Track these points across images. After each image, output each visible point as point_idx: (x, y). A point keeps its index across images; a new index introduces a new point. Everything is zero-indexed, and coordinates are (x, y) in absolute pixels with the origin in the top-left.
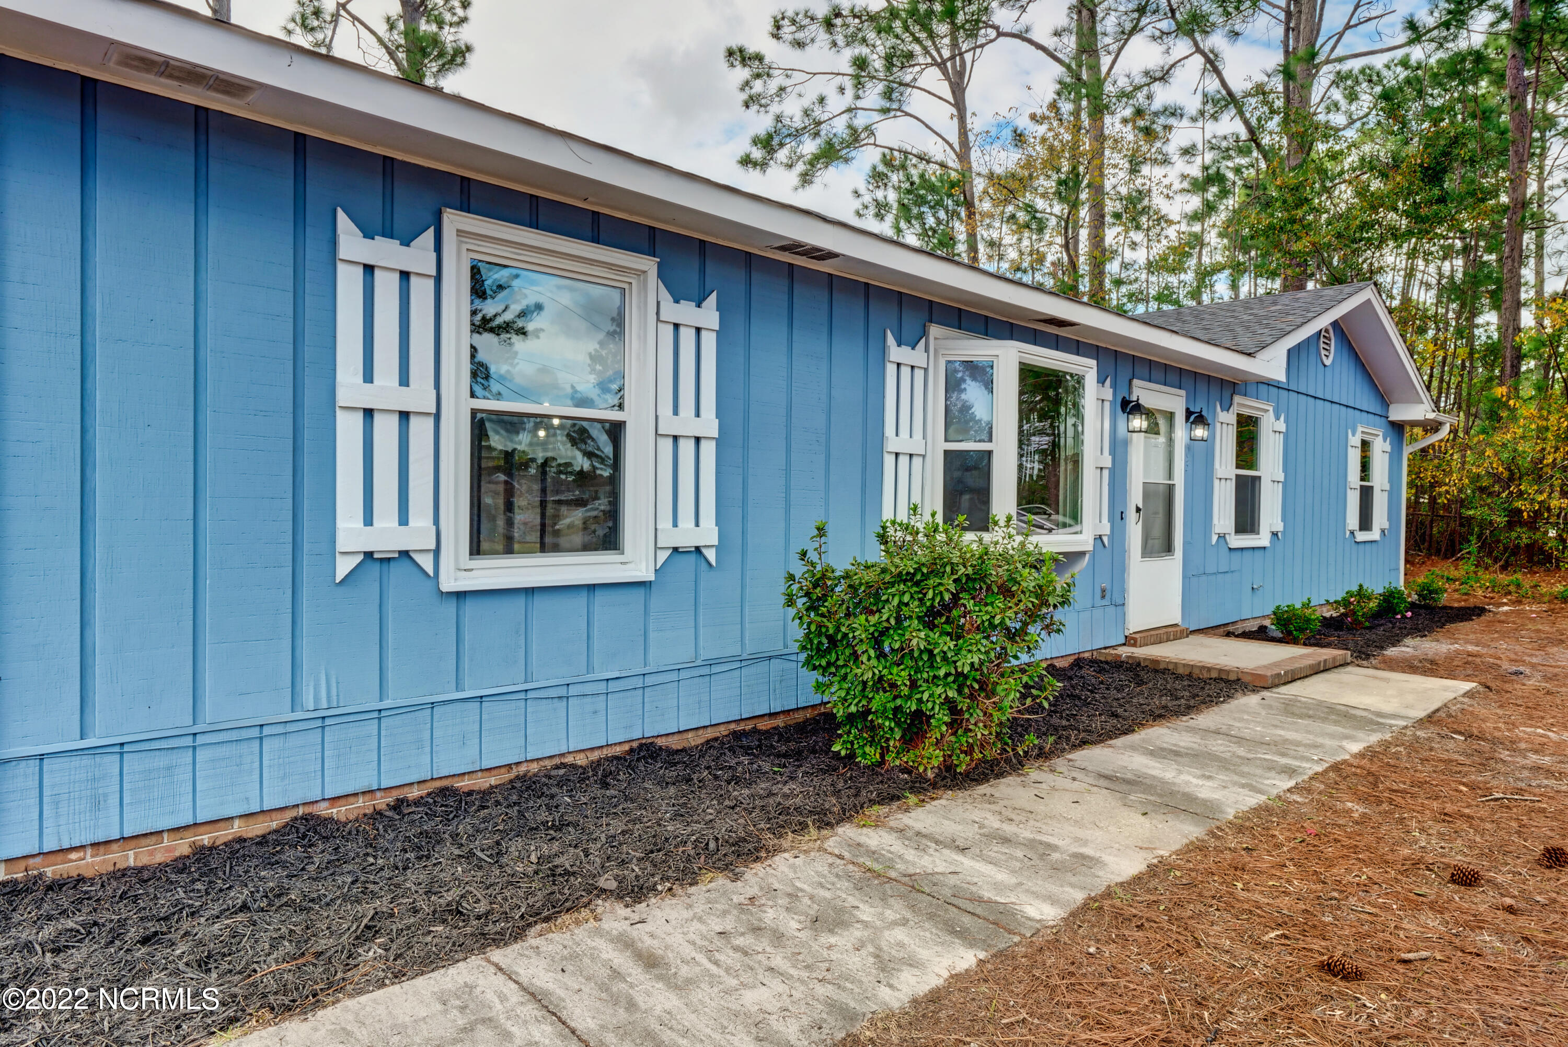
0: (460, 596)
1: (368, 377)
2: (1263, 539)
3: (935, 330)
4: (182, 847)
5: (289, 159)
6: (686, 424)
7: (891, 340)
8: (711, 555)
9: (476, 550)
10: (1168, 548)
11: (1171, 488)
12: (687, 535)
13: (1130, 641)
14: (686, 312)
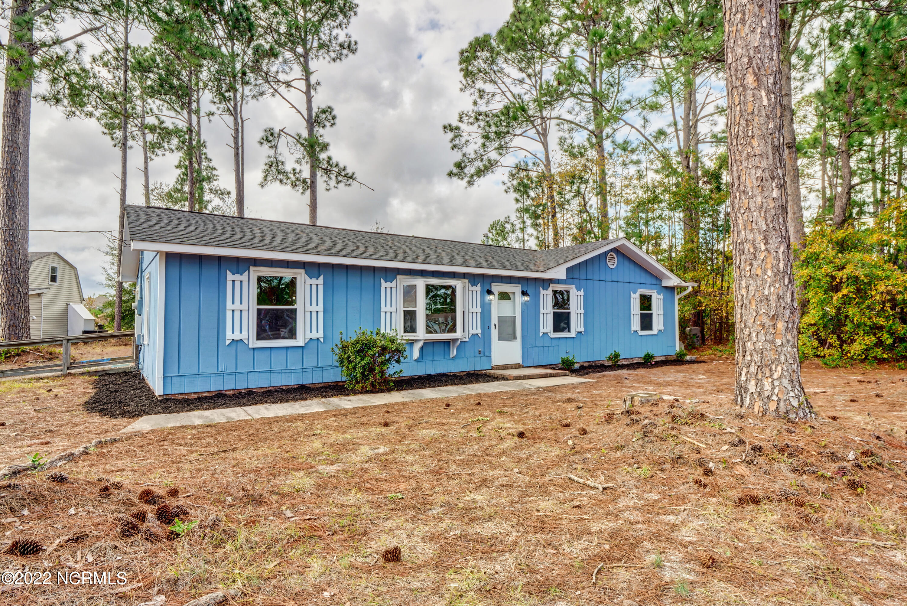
0: (254, 349)
1: (233, 303)
2: (573, 334)
3: (399, 277)
4: (196, 396)
5: (217, 263)
6: (314, 308)
7: (382, 281)
8: (322, 340)
9: (258, 339)
10: (515, 338)
11: (515, 318)
12: (314, 335)
13: (493, 368)
14: (314, 281)
